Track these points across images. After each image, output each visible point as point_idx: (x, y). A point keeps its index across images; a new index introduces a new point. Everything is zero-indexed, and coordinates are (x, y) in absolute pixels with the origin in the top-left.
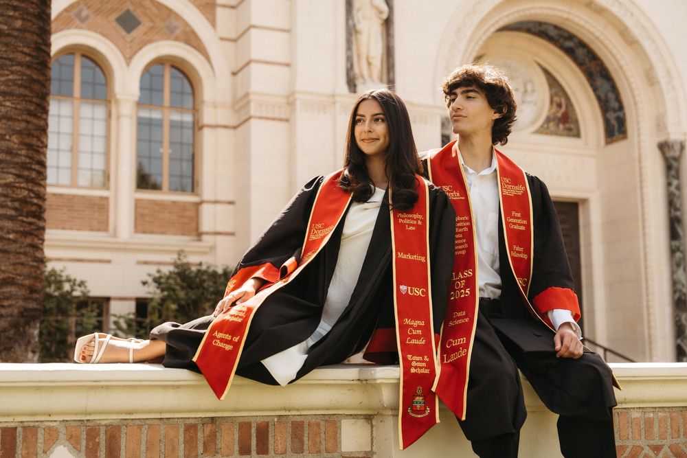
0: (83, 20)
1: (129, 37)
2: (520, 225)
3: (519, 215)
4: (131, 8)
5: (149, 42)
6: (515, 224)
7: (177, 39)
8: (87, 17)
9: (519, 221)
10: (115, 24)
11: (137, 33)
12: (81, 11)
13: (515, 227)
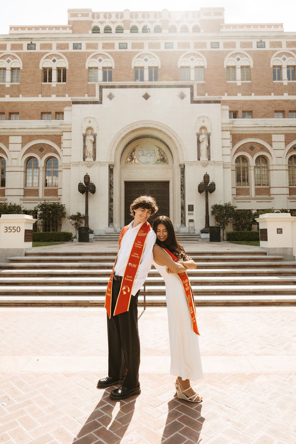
0: (32, 151)
1: (41, 153)
2: (139, 246)
3: (140, 243)
4: (42, 147)
5: (46, 153)
6: (138, 245)
7: (52, 152)
8: (33, 150)
9: (140, 245)
10: (39, 151)
11: (44, 152)
12: (31, 149)
13: (137, 247)
